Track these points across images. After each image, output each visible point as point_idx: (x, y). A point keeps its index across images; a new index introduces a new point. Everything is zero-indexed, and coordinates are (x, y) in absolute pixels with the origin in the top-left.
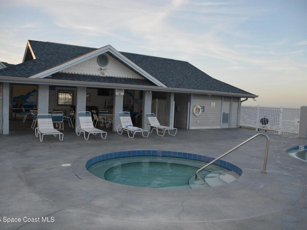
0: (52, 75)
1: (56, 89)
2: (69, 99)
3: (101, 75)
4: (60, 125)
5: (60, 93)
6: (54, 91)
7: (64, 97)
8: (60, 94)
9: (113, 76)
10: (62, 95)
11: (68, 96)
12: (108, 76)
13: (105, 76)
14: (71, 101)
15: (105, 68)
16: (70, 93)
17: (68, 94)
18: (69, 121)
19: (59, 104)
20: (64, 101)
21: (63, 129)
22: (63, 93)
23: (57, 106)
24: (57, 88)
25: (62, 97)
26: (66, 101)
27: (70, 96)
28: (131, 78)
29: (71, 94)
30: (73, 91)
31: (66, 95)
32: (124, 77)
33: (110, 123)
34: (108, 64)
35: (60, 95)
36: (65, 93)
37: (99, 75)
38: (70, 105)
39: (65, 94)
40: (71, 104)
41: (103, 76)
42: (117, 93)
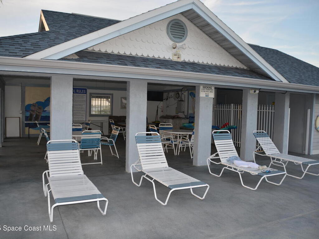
0: (78, 53)
1: (87, 93)
2: (106, 106)
3: (175, 59)
4: (96, 153)
5: (94, 97)
6: (86, 95)
7: (99, 104)
8: (94, 99)
9: (196, 61)
10: (97, 101)
11: (105, 101)
12: (187, 60)
13: (181, 60)
14: (109, 108)
15: (181, 44)
16: (107, 98)
17: (105, 99)
18: (110, 146)
19: (92, 113)
20: (99, 109)
21: (101, 163)
22: (98, 98)
23: (89, 116)
24: (89, 91)
25: (97, 104)
26: (102, 109)
27: (107, 103)
28: (226, 65)
29: (109, 99)
30: (112, 95)
31: (102, 101)
32: (214, 64)
33: (181, 147)
34: (187, 38)
35: (94, 101)
36: (101, 97)
37: (171, 58)
38: (109, 115)
39: (100, 99)
40: (109, 113)
41: (179, 60)
42: (202, 94)
